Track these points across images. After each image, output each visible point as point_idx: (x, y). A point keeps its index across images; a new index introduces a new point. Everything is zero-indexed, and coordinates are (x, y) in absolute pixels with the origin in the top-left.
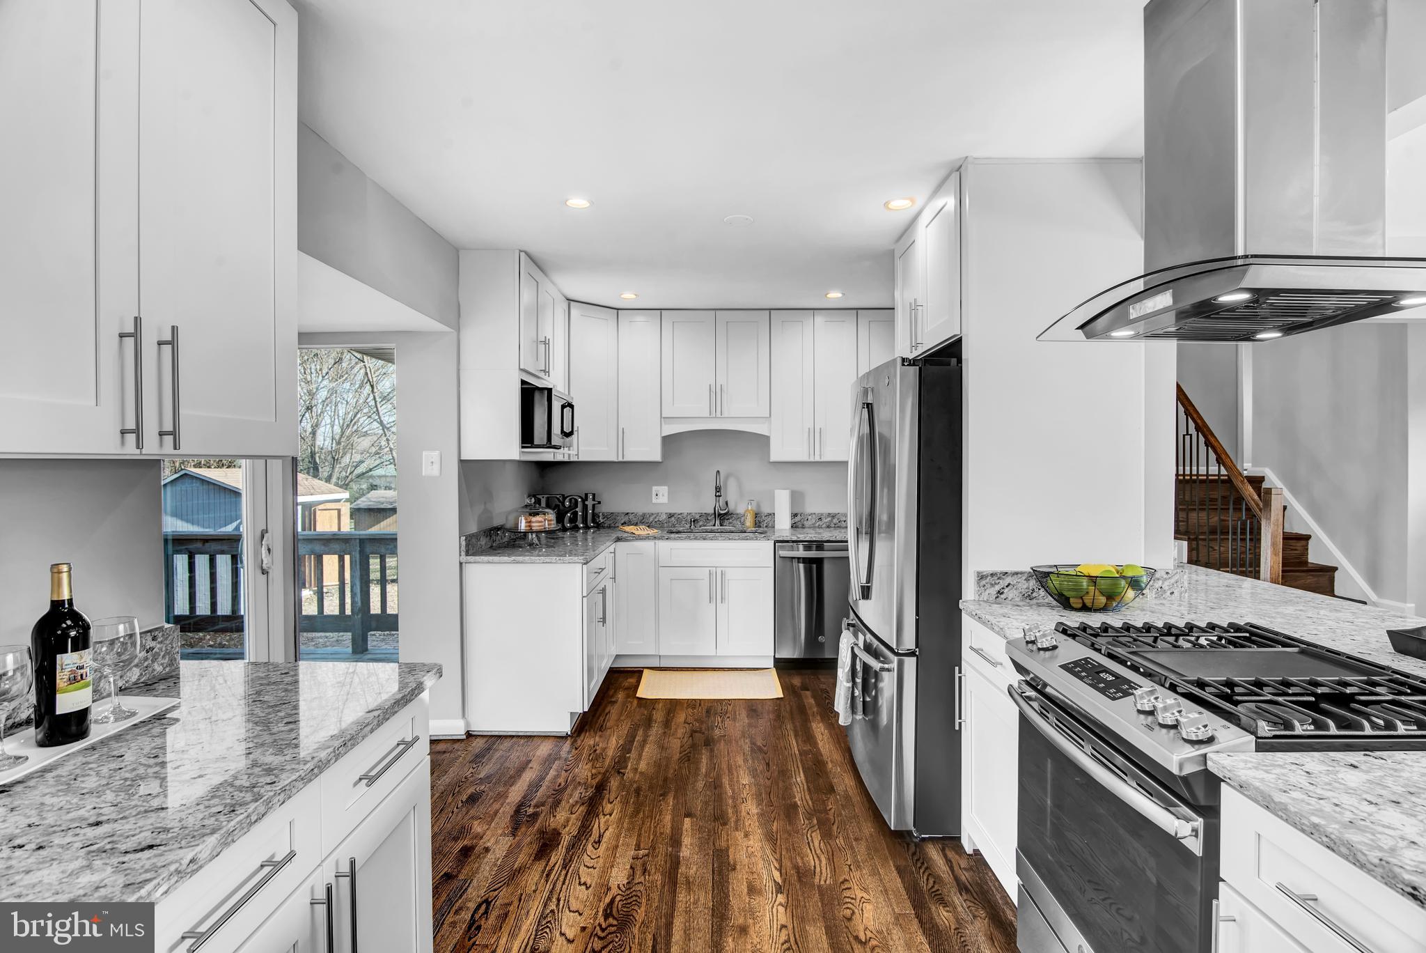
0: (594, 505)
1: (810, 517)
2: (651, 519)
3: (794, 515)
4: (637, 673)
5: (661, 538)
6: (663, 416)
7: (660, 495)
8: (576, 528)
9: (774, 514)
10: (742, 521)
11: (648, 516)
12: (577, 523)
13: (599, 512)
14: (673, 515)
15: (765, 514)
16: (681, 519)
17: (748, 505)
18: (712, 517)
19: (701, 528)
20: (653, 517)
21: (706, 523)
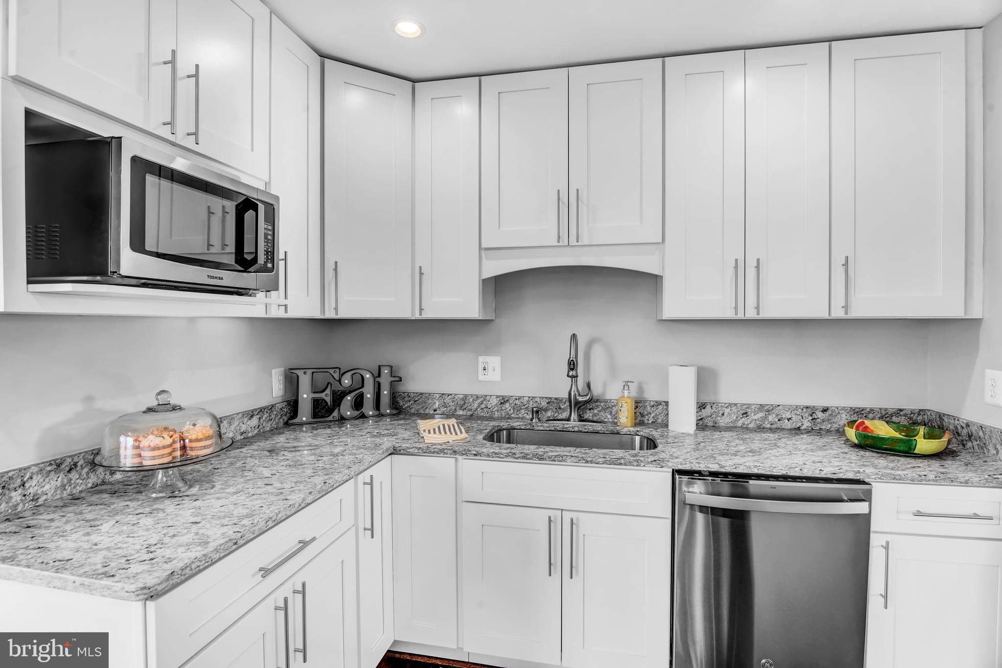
0: (392, 383)
1: (727, 411)
2: (476, 405)
3: (701, 406)
5: (465, 452)
6: (483, 246)
7: (490, 369)
8: (362, 416)
9: (667, 403)
10: (613, 413)
11: (471, 400)
12: (363, 410)
13: (404, 393)
14: (508, 401)
15: (652, 403)
16: (520, 406)
17: (626, 388)
18: (565, 406)
19: (547, 425)
20: (479, 401)
21: (557, 414)
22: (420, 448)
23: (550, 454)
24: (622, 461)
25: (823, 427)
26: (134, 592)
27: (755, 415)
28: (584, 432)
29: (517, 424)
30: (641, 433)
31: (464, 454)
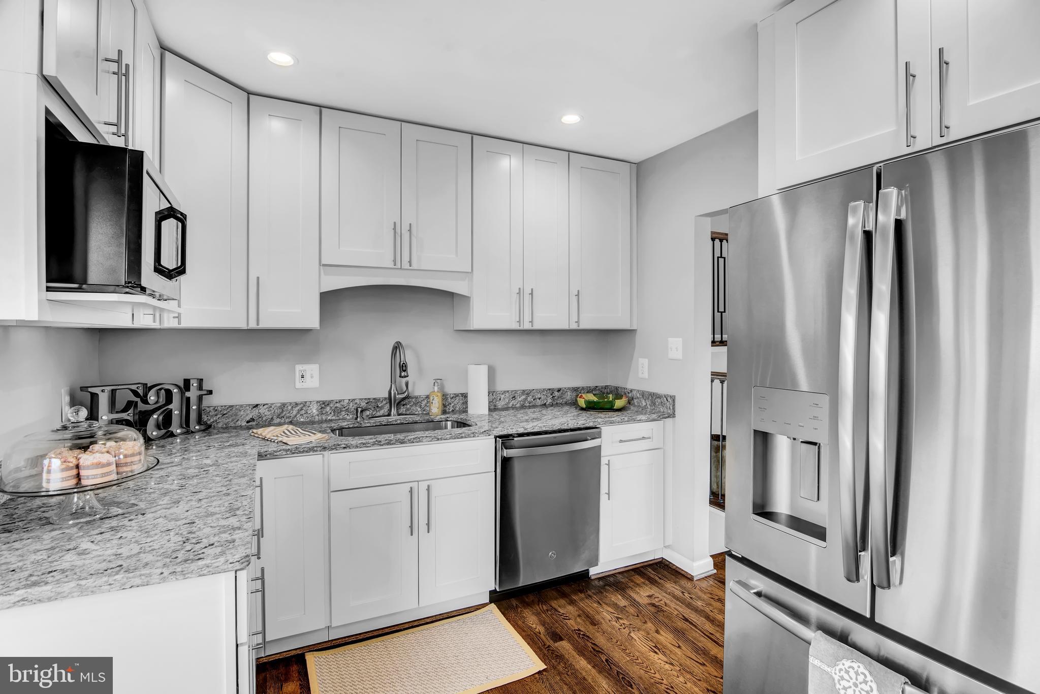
0: (200, 398)
1: (503, 396)
2: (295, 412)
6: (323, 262)
7: (307, 376)
8: (170, 435)
10: (422, 407)
11: (290, 408)
12: (171, 428)
13: (208, 407)
14: (328, 405)
15: (452, 396)
16: (340, 408)
17: (436, 384)
18: (383, 404)
19: (373, 421)
20: (298, 408)
21: (375, 412)
22: (289, 449)
23: (409, 438)
24: (463, 435)
25: (558, 402)
26: (239, 561)
27: (520, 397)
28: (405, 424)
30: (450, 419)
31: (333, 449)
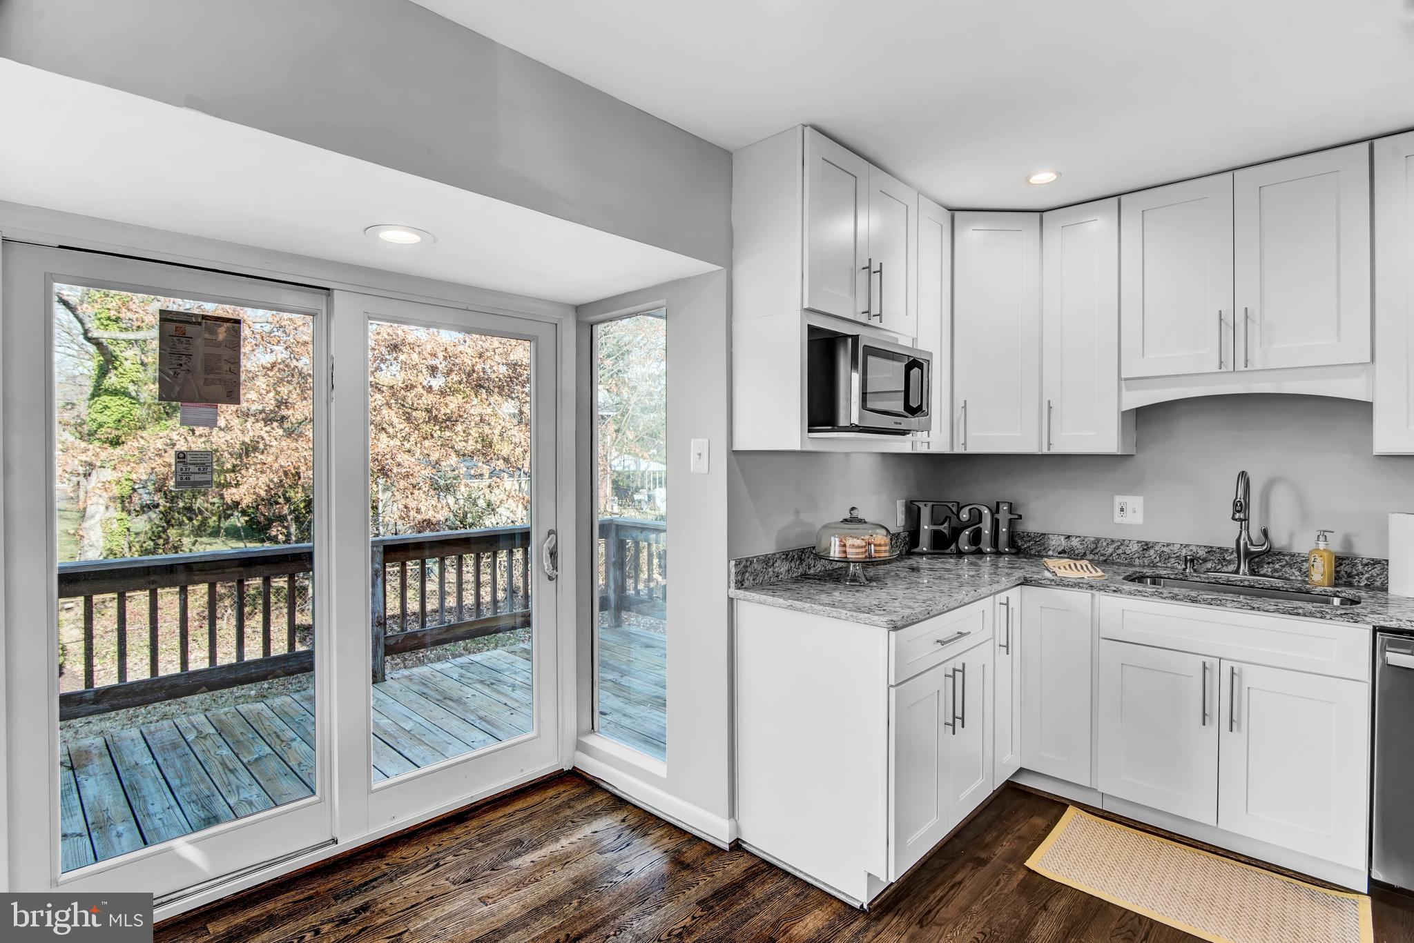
0: (1011, 521)
2: (1110, 550)
4: (1054, 807)
5: (1103, 588)
6: (1123, 376)
7: (1129, 509)
8: (980, 553)
10: (1304, 570)
11: (1105, 544)
12: (981, 546)
13: (1023, 533)
14: (1152, 548)
15: (1366, 562)
16: (1168, 554)
17: (1322, 538)
18: (1232, 557)
19: (1205, 576)
20: (1114, 546)
21: (1220, 566)
22: (1054, 581)
23: (1205, 597)
28: (1258, 588)
29: (1164, 572)
31: (1101, 590)
